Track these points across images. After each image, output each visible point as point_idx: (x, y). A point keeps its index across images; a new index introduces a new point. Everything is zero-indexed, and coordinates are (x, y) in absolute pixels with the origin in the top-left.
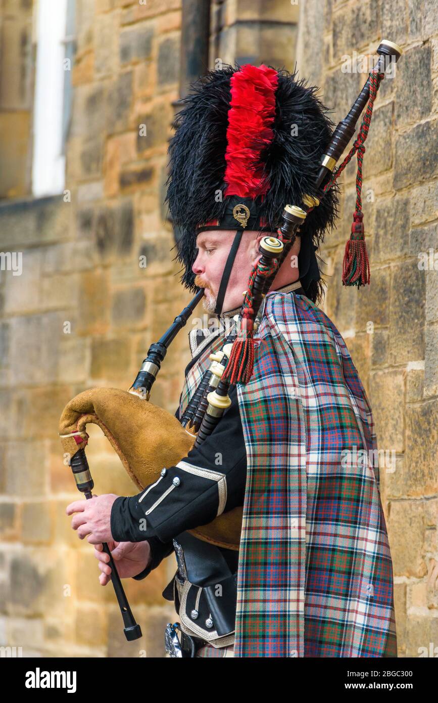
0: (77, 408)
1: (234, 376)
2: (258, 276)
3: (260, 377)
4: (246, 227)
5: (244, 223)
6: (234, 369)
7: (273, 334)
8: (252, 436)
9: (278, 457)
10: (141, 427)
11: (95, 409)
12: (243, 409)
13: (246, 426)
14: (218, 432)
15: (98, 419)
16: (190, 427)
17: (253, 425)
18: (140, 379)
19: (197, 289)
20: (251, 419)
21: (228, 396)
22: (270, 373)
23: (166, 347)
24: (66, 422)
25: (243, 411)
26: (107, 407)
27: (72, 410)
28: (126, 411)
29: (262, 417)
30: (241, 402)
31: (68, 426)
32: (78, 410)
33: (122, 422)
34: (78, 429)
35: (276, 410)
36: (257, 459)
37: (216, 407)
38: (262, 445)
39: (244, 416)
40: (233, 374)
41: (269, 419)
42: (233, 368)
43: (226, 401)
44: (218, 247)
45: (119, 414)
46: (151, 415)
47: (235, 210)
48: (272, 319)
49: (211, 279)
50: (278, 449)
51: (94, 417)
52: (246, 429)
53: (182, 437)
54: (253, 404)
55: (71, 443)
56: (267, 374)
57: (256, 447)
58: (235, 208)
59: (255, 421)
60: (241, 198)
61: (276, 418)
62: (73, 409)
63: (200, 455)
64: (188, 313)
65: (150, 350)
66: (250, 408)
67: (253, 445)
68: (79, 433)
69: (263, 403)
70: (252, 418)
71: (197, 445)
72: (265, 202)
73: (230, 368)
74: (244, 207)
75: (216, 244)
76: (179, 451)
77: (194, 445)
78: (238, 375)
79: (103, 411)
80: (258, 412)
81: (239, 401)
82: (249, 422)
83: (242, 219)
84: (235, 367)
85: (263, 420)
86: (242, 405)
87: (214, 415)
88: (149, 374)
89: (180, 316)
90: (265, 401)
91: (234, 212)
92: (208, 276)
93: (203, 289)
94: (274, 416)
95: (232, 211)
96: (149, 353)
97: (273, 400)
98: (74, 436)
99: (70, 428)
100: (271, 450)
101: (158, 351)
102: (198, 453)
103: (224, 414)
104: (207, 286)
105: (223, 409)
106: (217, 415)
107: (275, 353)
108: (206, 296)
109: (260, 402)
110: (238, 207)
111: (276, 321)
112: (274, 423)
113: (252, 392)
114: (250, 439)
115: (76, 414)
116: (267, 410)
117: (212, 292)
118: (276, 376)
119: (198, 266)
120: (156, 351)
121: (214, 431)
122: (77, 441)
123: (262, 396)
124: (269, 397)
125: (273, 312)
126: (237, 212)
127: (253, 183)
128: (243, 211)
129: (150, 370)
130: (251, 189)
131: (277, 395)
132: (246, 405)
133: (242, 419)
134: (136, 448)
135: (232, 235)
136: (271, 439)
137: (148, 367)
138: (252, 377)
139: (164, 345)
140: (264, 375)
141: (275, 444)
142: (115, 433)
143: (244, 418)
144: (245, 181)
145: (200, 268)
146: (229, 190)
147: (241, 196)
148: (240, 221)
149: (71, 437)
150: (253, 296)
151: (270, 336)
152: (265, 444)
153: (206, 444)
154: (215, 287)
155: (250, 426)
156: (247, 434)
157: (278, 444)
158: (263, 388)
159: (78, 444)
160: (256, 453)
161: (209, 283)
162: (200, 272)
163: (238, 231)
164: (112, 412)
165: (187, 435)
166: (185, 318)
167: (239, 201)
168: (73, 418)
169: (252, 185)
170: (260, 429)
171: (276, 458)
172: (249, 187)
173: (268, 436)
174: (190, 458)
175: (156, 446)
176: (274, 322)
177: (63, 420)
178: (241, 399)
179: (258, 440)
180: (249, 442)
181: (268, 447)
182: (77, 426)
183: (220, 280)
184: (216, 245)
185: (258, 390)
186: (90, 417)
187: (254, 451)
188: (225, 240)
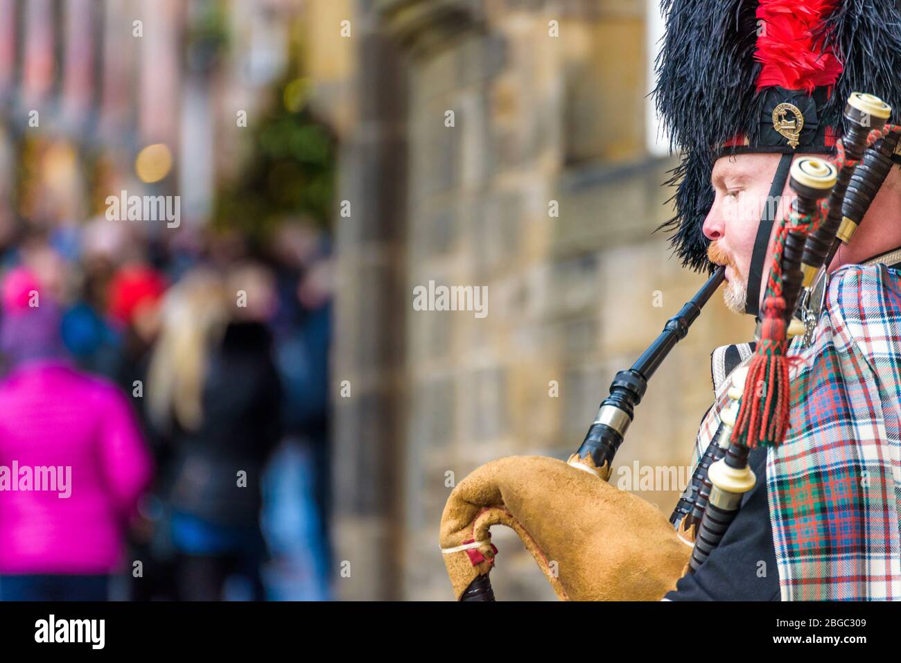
0: (471, 495)
1: (754, 431)
2: (790, 234)
3: (809, 428)
4: (797, 146)
5: (793, 140)
6: (753, 418)
7: (839, 343)
8: (790, 545)
9: (845, 584)
10: (588, 531)
11: (503, 498)
12: (774, 491)
13: (779, 525)
14: (731, 541)
15: (511, 516)
16: (686, 529)
17: (794, 524)
18: (593, 438)
19: (712, 267)
20: (789, 512)
21: (748, 468)
22: (828, 420)
23: (646, 379)
24: (453, 523)
25: (774, 496)
26: (526, 493)
27: (462, 500)
28: (560, 501)
29: (810, 507)
30: (772, 478)
31: (456, 530)
32: (473, 500)
33: (552, 523)
34: (475, 536)
35: (839, 492)
36: (801, 588)
37: (727, 493)
38: (811, 560)
39: (775, 505)
40: (751, 427)
41: (824, 510)
42: (750, 415)
43: (745, 479)
44: (746, 186)
45: (548, 507)
46: (608, 506)
47: (775, 113)
48: (837, 315)
49: (734, 247)
50: (844, 566)
51: (503, 514)
52: (780, 531)
53: (668, 548)
54: (793, 482)
55: (461, 564)
56: (823, 422)
57: (799, 566)
58: (776, 110)
59: (797, 515)
60: (788, 92)
61: (839, 508)
62: (465, 498)
63: (697, 589)
64: (691, 314)
65: (614, 383)
66: (788, 489)
67: (792, 562)
68: (476, 545)
69: (814, 480)
70: (791, 509)
71: (694, 564)
72: (833, 98)
73: (746, 416)
74: (792, 107)
75: (743, 180)
76: (662, 577)
77: (689, 565)
78: (760, 428)
79: (518, 502)
80: (803, 498)
81: (768, 476)
82: (785, 517)
83: (789, 131)
84: (754, 412)
85: (812, 512)
86: (772, 484)
87: (724, 507)
88: (610, 430)
89: (677, 319)
90: (818, 475)
91: (775, 119)
92: (730, 242)
93: (724, 267)
94: (834, 504)
95: (771, 115)
96: (612, 389)
97: (833, 472)
98: (466, 551)
99: (459, 534)
100: (829, 570)
101: (629, 385)
102: (694, 584)
103: (743, 503)
104: (729, 260)
105: (741, 495)
106: (729, 505)
107: (840, 380)
108: (728, 281)
109: (807, 477)
110: (780, 109)
111: (844, 317)
112: (834, 518)
113: (794, 458)
114: (786, 551)
115: (469, 507)
116: (821, 493)
117: (737, 272)
118: (840, 425)
119: (711, 224)
120: (626, 385)
121: (725, 538)
122: (472, 560)
123: (812, 465)
124: (826, 466)
125: (839, 301)
126: (780, 118)
127: (808, 61)
128: (790, 115)
129: (612, 421)
130: (806, 75)
131: (842, 463)
132: (780, 483)
133: (772, 513)
134: (580, 572)
135: (774, 162)
136: (829, 550)
137: (608, 415)
138: (789, 432)
139: (641, 374)
140: (817, 425)
141: (836, 559)
142: (543, 543)
143: (776, 510)
144: (792, 59)
145: (716, 228)
146: (764, 77)
147: (787, 87)
148: (786, 135)
149: (462, 552)
150: (783, 274)
151: (832, 349)
152: (816, 560)
153: (709, 565)
154: (742, 263)
155: (786, 525)
156: (781, 540)
157: (842, 559)
158: (814, 451)
159: (474, 565)
160: (799, 577)
161: (732, 256)
162: (716, 234)
163: (784, 154)
164: (535, 503)
165: (678, 545)
166: (686, 323)
167: (783, 96)
168: (465, 516)
169: (804, 65)
170: (808, 530)
171: (840, 584)
172: (799, 69)
173: (824, 543)
174: (679, 594)
175: (617, 567)
176: (841, 321)
177: (447, 519)
178: (771, 473)
179: (803, 553)
180: (784, 556)
181: (824, 564)
182: (473, 529)
183: (751, 249)
184: (744, 182)
185: (804, 454)
186: (495, 514)
187: (794, 573)
188: (760, 172)
